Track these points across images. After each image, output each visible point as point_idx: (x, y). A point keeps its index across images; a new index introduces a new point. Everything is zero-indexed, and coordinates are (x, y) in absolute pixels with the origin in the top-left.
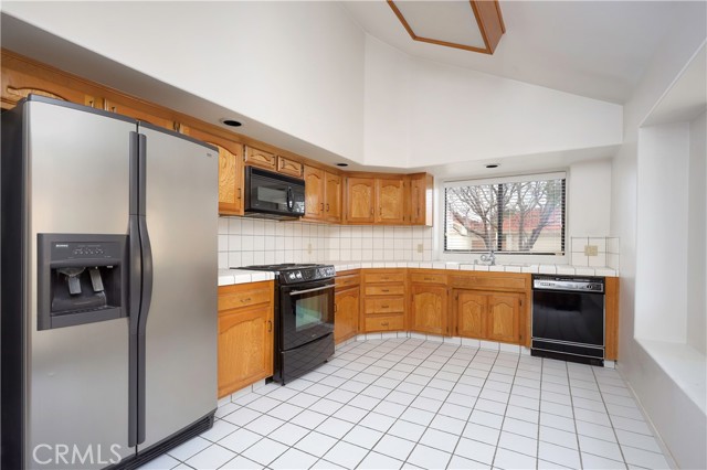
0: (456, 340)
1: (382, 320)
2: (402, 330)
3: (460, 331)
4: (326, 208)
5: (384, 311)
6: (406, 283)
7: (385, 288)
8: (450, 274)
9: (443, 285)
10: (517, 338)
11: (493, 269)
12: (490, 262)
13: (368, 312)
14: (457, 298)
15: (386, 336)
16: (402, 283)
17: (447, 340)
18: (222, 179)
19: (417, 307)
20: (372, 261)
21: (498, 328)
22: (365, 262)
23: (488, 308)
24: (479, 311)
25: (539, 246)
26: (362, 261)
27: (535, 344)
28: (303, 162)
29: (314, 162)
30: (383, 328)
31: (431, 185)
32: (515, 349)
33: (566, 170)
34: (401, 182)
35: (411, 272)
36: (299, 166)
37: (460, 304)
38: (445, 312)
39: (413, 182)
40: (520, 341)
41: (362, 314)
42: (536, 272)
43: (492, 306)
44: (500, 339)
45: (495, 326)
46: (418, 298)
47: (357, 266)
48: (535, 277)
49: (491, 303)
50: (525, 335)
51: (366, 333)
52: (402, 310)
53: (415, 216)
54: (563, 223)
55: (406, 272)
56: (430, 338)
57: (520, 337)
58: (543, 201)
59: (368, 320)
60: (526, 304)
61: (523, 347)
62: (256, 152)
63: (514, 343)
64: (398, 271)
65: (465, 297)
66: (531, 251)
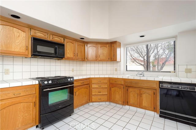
0: (127, 107)
1: (99, 97)
2: (107, 101)
3: (129, 103)
4: (76, 55)
5: (100, 94)
6: (108, 83)
7: (99, 85)
8: (125, 80)
9: (122, 85)
10: (153, 109)
11: (142, 78)
12: (142, 75)
13: (93, 94)
14: (127, 90)
15: (101, 103)
16: (106, 83)
17: (124, 107)
18: (17, 42)
19: (112, 93)
20: (95, 75)
21: (145, 103)
22: (92, 75)
23: (140, 95)
24: (136, 95)
25: (165, 69)
26: (91, 75)
27: (161, 112)
28: (65, 37)
29: (71, 38)
30: (99, 100)
31: (120, 46)
32: (152, 113)
33: (175, 37)
34: (108, 45)
35: (110, 79)
36: (62, 39)
37: (129, 92)
38: (123, 96)
39: (112, 45)
40: (154, 110)
41: (91, 95)
42: (161, 80)
43: (142, 94)
44: (145, 108)
45: (143, 103)
46: (113, 89)
47: (88, 77)
48: (161, 82)
49: (141, 93)
50: (156, 108)
51: (93, 102)
52: (107, 94)
53: (113, 58)
54: (175, 59)
55: (108, 79)
56: (118, 105)
57: (154, 108)
58: (167, 52)
59: (93, 97)
60: (156, 94)
61: (155, 113)
62: (37, 32)
63: (152, 111)
64: (105, 78)
65: (130, 90)
66: (162, 71)
